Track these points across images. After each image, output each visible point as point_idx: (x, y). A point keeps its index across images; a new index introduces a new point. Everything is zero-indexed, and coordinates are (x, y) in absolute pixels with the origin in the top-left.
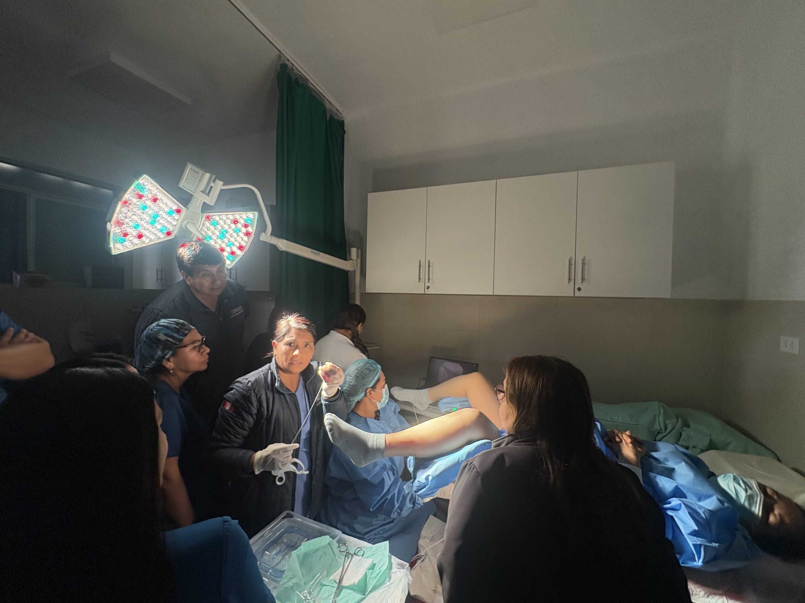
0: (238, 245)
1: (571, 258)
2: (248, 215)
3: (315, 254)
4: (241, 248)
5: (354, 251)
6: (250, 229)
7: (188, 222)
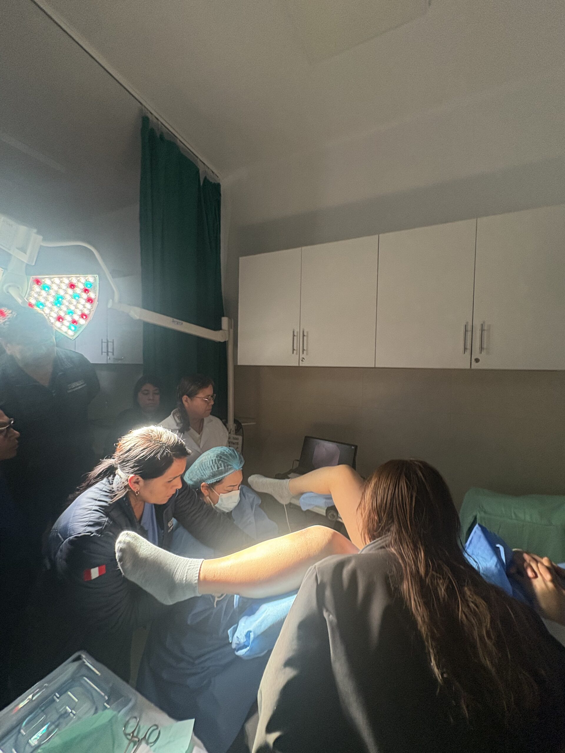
0: (80, 313)
1: (467, 323)
2: (87, 278)
3: (177, 324)
4: (83, 315)
5: (225, 321)
6: (92, 295)
7: (10, 286)
